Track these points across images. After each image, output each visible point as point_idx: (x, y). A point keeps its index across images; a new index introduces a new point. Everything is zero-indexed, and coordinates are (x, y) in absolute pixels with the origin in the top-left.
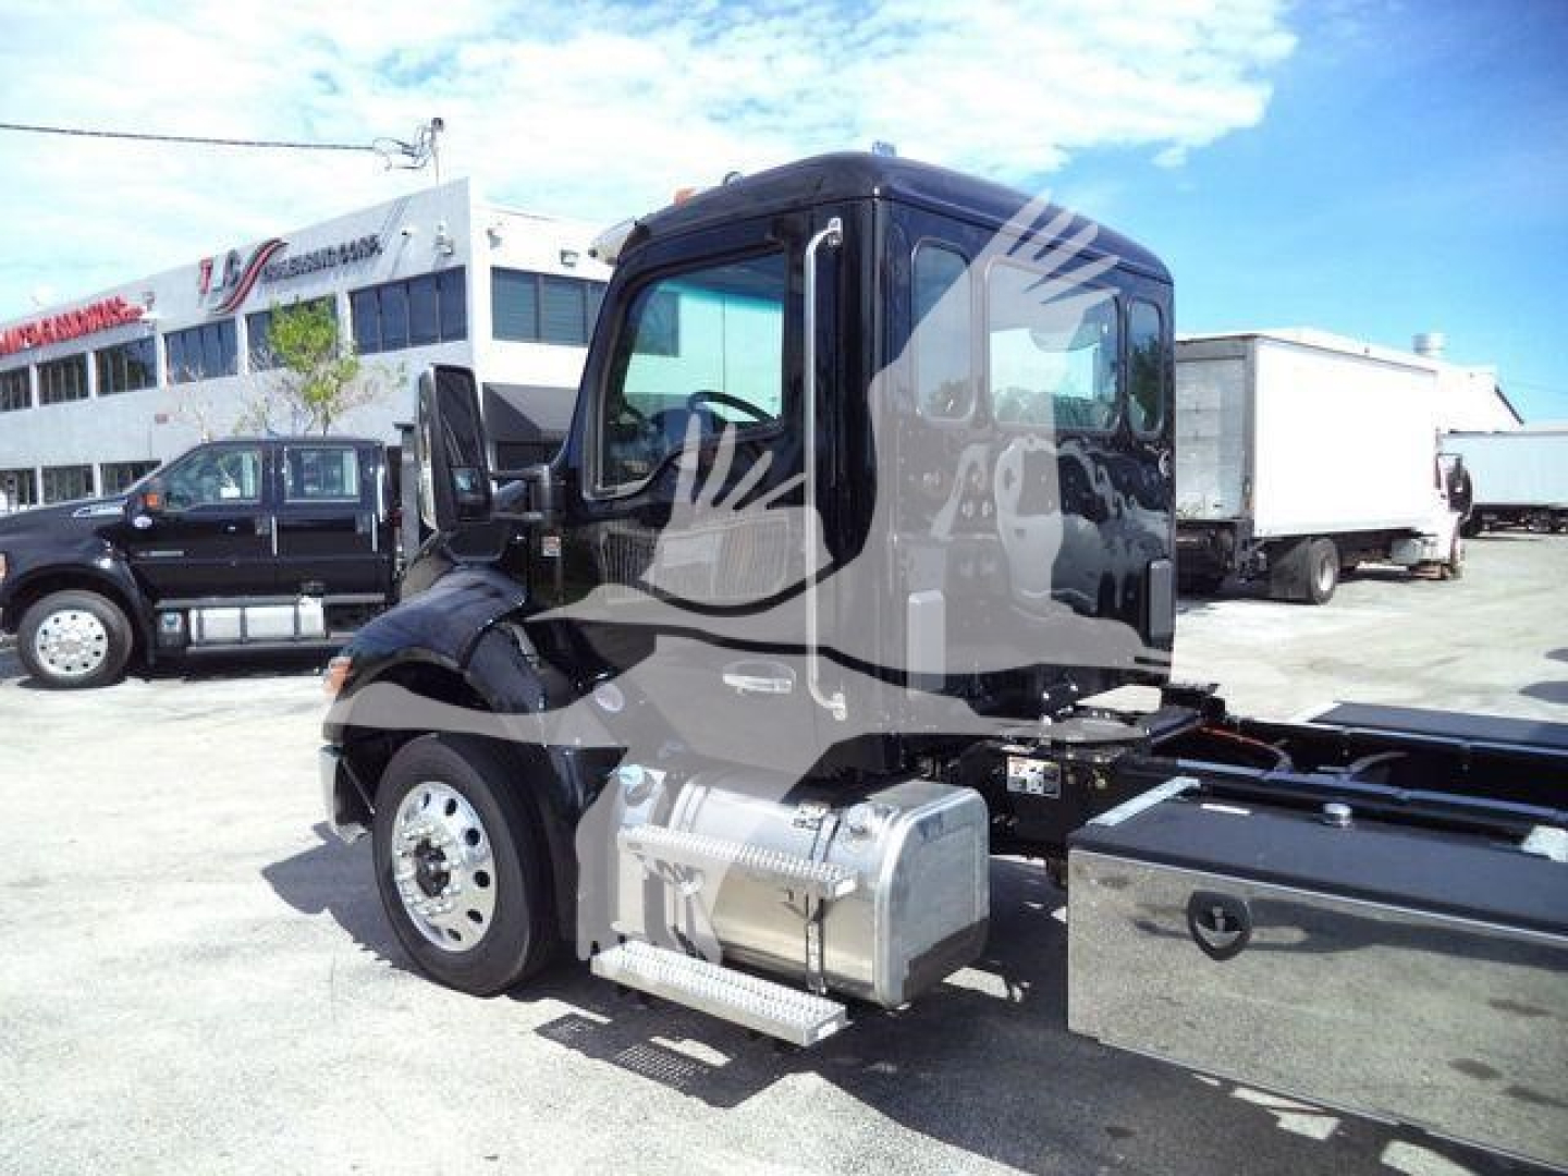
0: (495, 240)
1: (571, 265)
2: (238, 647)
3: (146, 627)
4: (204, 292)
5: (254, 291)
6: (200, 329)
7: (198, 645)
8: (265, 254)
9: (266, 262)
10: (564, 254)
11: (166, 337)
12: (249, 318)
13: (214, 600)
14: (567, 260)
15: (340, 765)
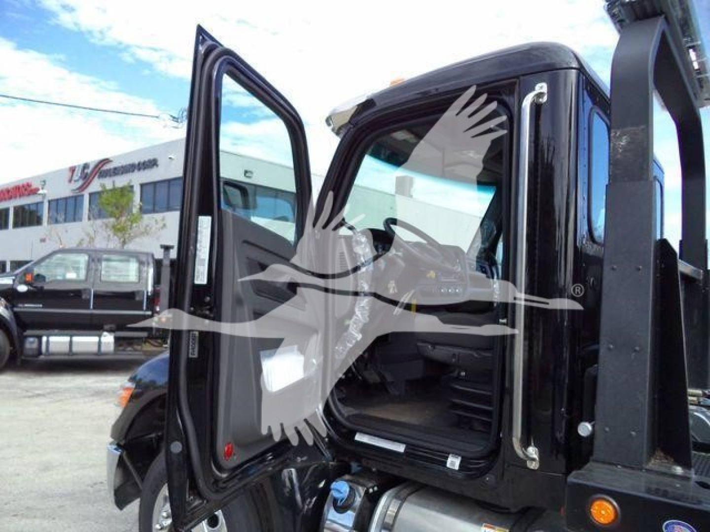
1: (249, 177)
2: (66, 357)
3: (17, 345)
4: (70, 181)
7: (45, 355)
9: (102, 169)
12: (91, 195)
13: (56, 331)
14: (247, 175)
15: (121, 457)
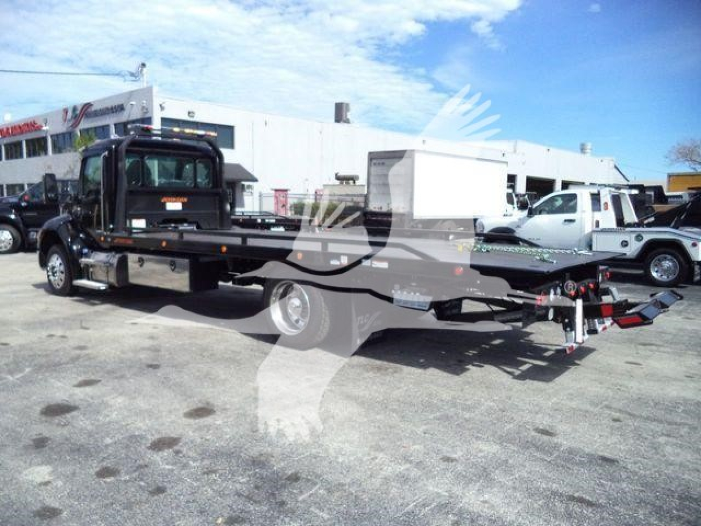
0: (162, 108)
1: (192, 117)
4: (65, 120)
5: (82, 122)
6: (63, 134)
8: (86, 108)
9: (85, 111)
10: (189, 113)
11: (52, 136)
